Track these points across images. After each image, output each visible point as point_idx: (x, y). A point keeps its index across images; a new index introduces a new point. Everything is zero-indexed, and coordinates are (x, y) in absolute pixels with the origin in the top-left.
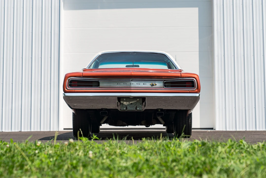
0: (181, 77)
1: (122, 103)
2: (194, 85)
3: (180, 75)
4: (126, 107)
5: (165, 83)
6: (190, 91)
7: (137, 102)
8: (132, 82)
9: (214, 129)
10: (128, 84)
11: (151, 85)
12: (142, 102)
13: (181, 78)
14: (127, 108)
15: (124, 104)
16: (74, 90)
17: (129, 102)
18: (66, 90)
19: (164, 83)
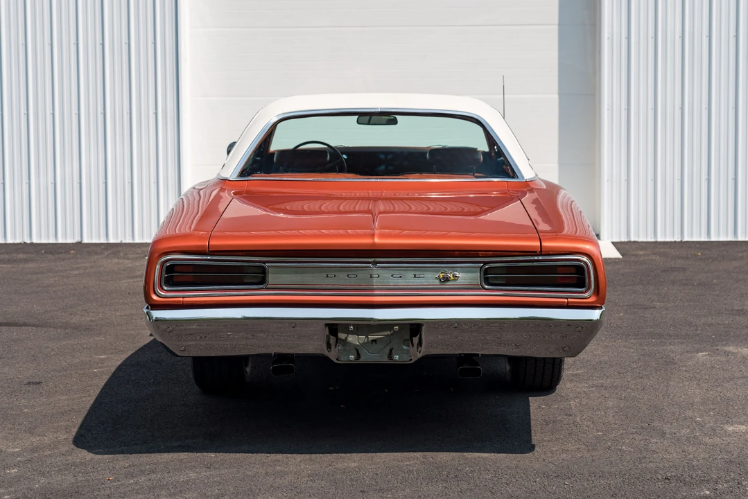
0: (541, 251)
1: (342, 340)
2: (584, 279)
3: (537, 246)
4: (357, 351)
5: (486, 272)
6: (570, 300)
7: (392, 335)
8: (376, 272)
10: (362, 275)
11: (439, 278)
12: (408, 337)
13: (541, 255)
14: (358, 356)
15: (349, 343)
16: (181, 299)
17: (367, 337)
18: (155, 297)
19: (482, 273)
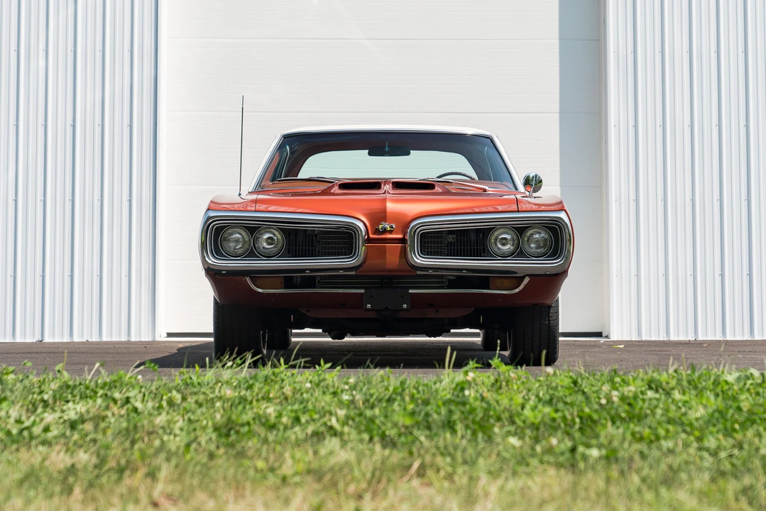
9: (603, 335)
